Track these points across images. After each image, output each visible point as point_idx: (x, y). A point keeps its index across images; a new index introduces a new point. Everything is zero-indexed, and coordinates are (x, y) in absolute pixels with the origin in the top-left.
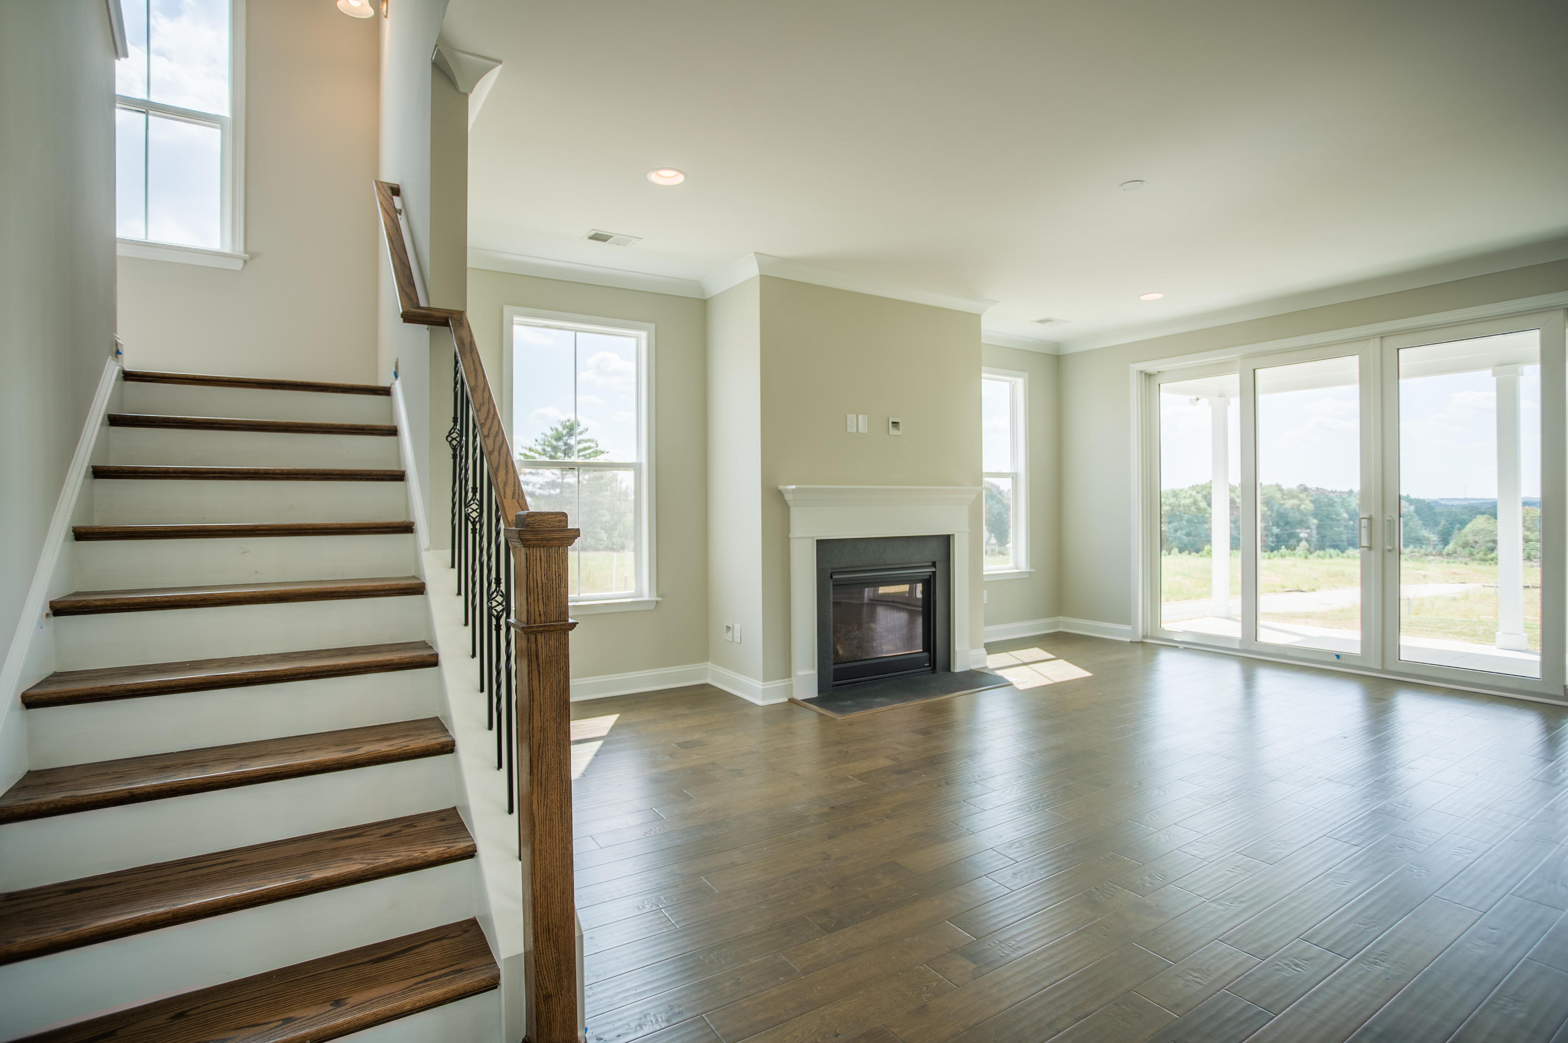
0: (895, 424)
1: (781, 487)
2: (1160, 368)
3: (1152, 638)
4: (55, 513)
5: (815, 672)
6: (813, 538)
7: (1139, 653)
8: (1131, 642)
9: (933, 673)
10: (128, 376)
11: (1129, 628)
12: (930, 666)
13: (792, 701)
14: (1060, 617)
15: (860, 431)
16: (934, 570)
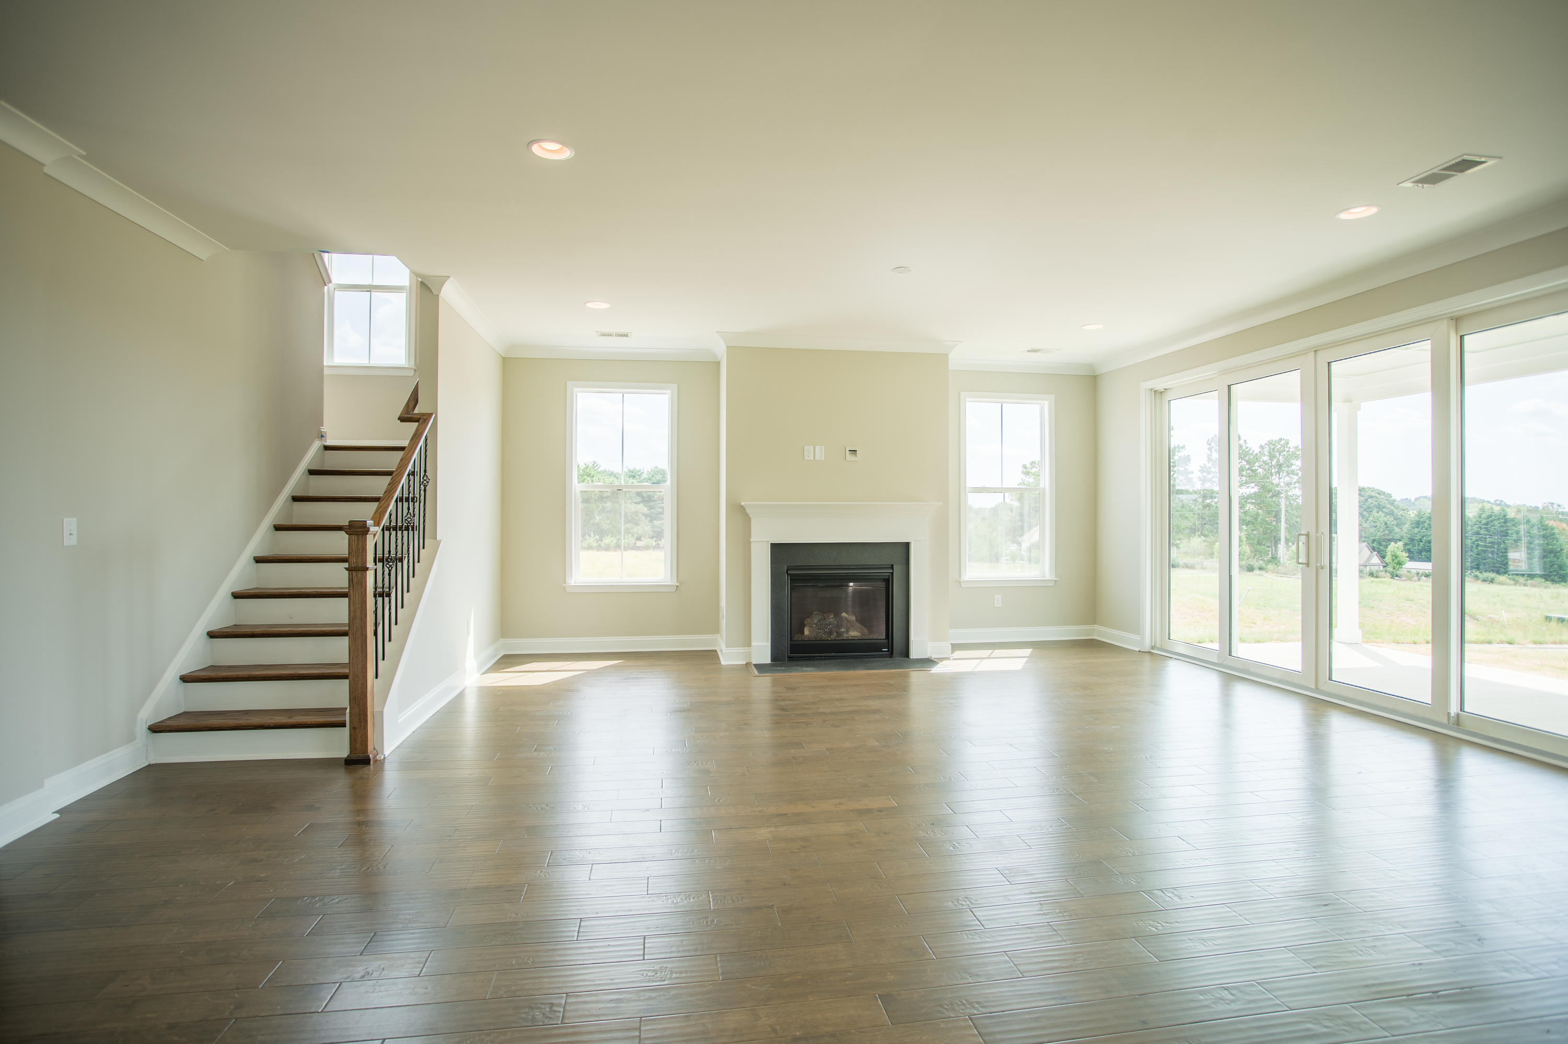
0: (854, 452)
1: (743, 503)
2: (1166, 385)
3: (1159, 649)
4: (265, 518)
5: (769, 644)
6: (768, 542)
7: (1147, 661)
8: (1139, 651)
9: (891, 657)
10: (327, 448)
11: (1137, 638)
12: (888, 651)
13: (748, 664)
14: (1096, 625)
15: (817, 458)
16: (892, 571)
